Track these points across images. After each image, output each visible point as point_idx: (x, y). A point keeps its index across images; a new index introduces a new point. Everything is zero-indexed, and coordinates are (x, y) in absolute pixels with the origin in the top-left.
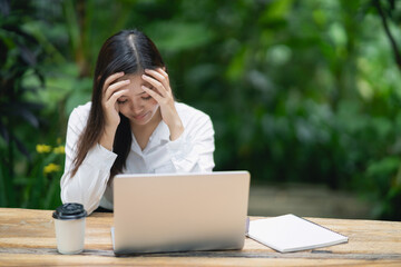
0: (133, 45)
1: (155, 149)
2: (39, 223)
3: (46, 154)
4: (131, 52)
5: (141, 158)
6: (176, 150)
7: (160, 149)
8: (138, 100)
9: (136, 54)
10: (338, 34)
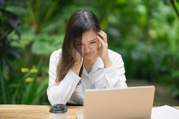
0: (87, 16)
1: (94, 73)
2: (37, 113)
3: (26, 73)
4: (85, 19)
5: (88, 77)
6: (108, 73)
7: (97, 72)
8: (88, 45)
9: (88, 20)
10: (142, 9)
